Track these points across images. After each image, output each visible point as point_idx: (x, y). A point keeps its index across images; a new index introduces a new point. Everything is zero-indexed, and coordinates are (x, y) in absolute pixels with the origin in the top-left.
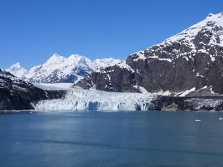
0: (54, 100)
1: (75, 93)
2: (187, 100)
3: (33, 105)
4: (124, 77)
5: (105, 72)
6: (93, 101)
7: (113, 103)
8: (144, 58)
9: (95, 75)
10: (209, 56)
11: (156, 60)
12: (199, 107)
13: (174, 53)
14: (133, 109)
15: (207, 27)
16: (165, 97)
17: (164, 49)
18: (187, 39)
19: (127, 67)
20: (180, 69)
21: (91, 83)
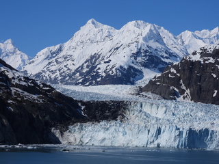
0: (103, 123)
1: (146, 109)
3: (57, 133)
5: (212, 60)
21: (179, 86)
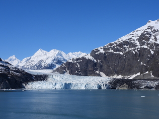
0: (39, 82)
1: (54, 77)
2: (135, 82)
3: (24, 85)
4: (89, 65)
5: (75, 62)
6: (67, 83)
7: (82, 84)
8: (103, 52)
9: (69, 64)
10: (149, 50)
11: (112, 53)
12: (143, 87)
13: (124, 48)
14: (96, 88)
15: (148, 30)
16: (118, 80)
17: (117, 45)
18: (134, 38)
19: (91, 58)
20: (129, 60)
21: (65, 70)
